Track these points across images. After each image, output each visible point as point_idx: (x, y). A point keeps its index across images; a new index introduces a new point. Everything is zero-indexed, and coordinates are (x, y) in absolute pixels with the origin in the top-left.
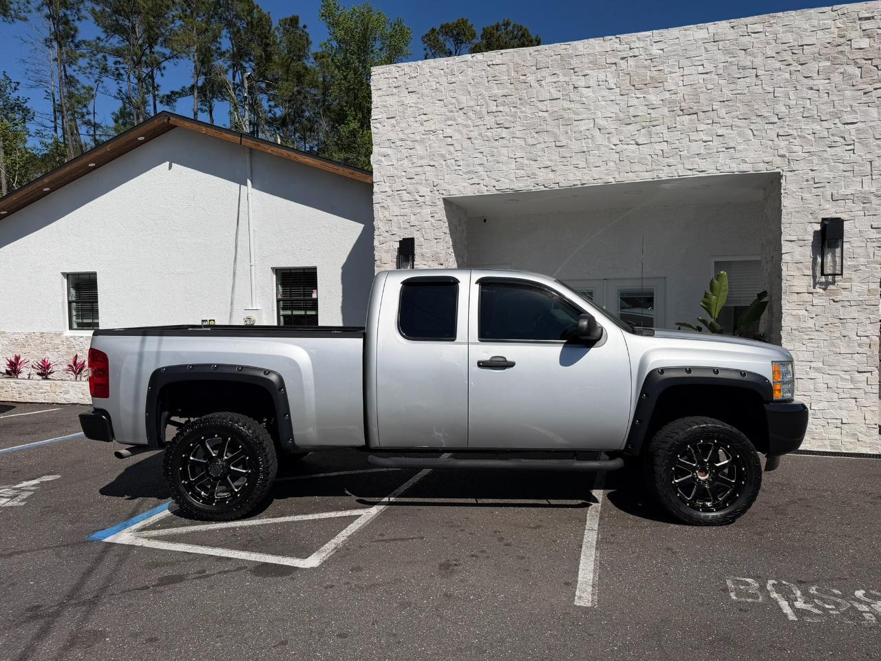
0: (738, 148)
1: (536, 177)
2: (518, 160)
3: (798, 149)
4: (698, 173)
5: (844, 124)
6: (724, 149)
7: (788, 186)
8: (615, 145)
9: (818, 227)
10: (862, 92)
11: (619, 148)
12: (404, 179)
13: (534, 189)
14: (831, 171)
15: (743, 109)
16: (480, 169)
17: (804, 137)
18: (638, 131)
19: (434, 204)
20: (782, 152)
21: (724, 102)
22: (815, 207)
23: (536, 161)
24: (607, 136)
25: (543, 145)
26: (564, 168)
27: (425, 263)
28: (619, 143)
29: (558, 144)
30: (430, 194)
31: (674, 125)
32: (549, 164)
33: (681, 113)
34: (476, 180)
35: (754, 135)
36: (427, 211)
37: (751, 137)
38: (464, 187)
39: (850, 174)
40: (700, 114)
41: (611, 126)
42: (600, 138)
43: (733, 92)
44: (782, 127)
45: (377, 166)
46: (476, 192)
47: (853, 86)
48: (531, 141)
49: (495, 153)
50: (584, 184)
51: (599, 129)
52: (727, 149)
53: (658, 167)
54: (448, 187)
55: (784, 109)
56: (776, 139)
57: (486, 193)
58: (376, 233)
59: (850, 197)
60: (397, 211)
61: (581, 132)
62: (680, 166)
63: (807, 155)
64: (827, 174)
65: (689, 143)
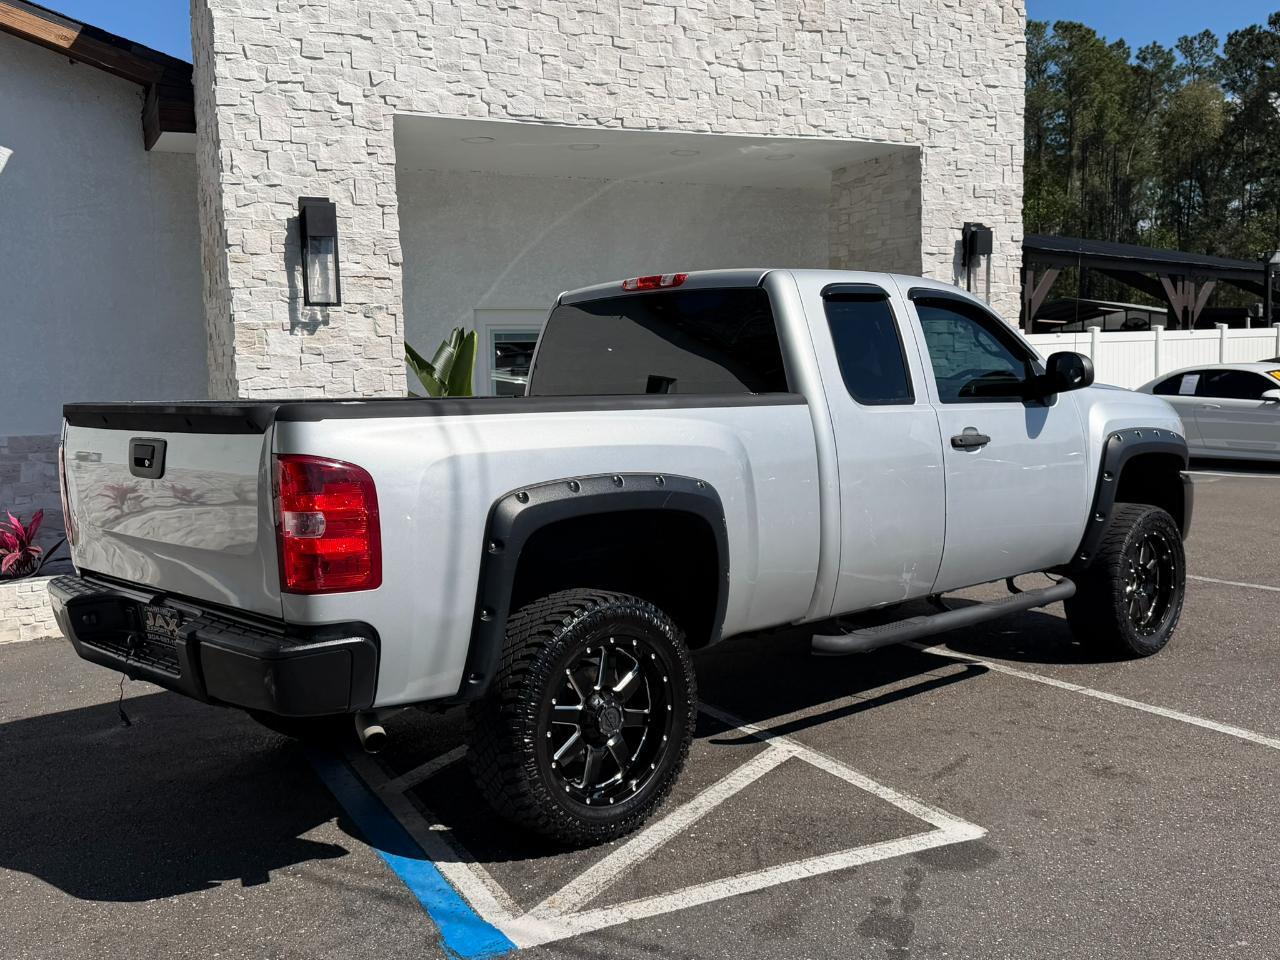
0: (874, 100)
1: (582, 99)
2: (546, 59)
3: (939, 113)
4: (824, 133)
5: (986, 86)
6: (855, 99)
7: (929, 170)
8: (709, 64)
9: (959, 236)
10: (1003, 43)
11: (716, 69)
12: (297, 57)
13: (579, 124)
14: (972, 153)
15: (878, 39)
16: (473, 64)
17: (946, 98)
18: (741, 44)
19: (373, 126)
20: (923, 116)
21: (854, 20)
22: (956, 204)
23: (581, 67)
24: (697, 44)
25: (593, 40)
26: (630, 91)
27: (359, 258)
28: (714, 60)
29: (617, 42)
30: (362, 100)
31: (792, 47)
32: (606, 79)
33: (799, 26)
34: (467, 88)
35: (890, 83)
36: (356, 139)
37: (887, 86)
38: (441, 99)
39: (990, 160)
40: (825, 33)
41: (703, 27)
42: (687, 48)
43: (865, 8)
44: (922, 77)
45: (224, 14)
46: (466, 112)
47: (995, 32)
48: (570, 26)
49: (503, 37)
50: (664, 128)
51: (684, 28)
52: (859, 99)
53: (773, 116)
54: (405, 92)
55: (923, 49)
56: (915, 94)
57: (488, 119)
58: (226, 176)
59: (992, 194)
60: (281, 130)
61: (655, 27)
62: (801, 118)
63: (948, 125)
64: (969, 157)
65: (811, 80)
